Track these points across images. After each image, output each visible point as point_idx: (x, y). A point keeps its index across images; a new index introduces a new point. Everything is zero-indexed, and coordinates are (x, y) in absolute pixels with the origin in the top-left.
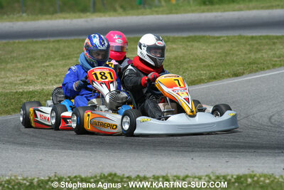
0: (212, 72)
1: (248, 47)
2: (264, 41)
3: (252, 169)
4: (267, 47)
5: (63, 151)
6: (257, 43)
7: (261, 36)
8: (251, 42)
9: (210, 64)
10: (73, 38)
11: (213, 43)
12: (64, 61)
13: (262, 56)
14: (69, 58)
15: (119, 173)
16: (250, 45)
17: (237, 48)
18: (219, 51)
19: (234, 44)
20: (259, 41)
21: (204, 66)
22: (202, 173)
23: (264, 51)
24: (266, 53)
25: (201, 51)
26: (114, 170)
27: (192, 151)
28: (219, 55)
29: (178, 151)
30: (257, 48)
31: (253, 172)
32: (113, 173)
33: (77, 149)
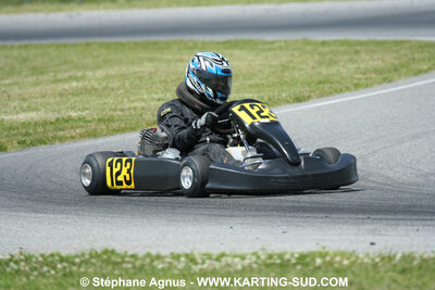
0: (262, 94)
1: (317, 57)
2: (341, 49)
3: (322, 244)
4: (346, 57)
5: (33, 215)
6: (331, 52)
7: (336, 41)
8: (322, 49)
9: (259, 82)
10: (48, 42)
11: (263, 50)
12: (34, 78)
13: (338, 70)
14: (42, 73)
15: (119, 249)
16: (319, 54)
17: (300, 60)
18: (274, 63)
19: (296, 53)
20: (333, 48)
21: (251, 86)
22: (246, 249)
23: (341, 64)
24: (344, 66)
25: (246, 63)
26: (111, 245)
27: (231, 216)
28: (273, 69)
29: (210, 215)
30: (330, 59)
31: (324, 248)
32: (110, 249)
33: (54, 212)
